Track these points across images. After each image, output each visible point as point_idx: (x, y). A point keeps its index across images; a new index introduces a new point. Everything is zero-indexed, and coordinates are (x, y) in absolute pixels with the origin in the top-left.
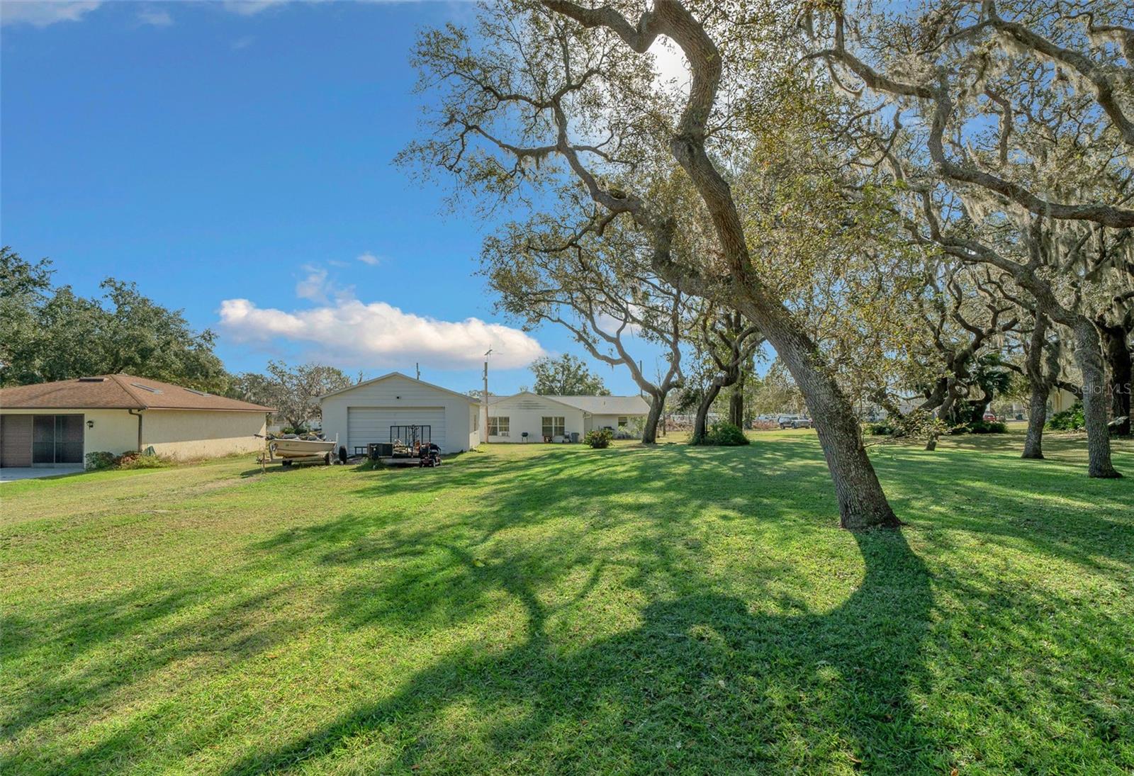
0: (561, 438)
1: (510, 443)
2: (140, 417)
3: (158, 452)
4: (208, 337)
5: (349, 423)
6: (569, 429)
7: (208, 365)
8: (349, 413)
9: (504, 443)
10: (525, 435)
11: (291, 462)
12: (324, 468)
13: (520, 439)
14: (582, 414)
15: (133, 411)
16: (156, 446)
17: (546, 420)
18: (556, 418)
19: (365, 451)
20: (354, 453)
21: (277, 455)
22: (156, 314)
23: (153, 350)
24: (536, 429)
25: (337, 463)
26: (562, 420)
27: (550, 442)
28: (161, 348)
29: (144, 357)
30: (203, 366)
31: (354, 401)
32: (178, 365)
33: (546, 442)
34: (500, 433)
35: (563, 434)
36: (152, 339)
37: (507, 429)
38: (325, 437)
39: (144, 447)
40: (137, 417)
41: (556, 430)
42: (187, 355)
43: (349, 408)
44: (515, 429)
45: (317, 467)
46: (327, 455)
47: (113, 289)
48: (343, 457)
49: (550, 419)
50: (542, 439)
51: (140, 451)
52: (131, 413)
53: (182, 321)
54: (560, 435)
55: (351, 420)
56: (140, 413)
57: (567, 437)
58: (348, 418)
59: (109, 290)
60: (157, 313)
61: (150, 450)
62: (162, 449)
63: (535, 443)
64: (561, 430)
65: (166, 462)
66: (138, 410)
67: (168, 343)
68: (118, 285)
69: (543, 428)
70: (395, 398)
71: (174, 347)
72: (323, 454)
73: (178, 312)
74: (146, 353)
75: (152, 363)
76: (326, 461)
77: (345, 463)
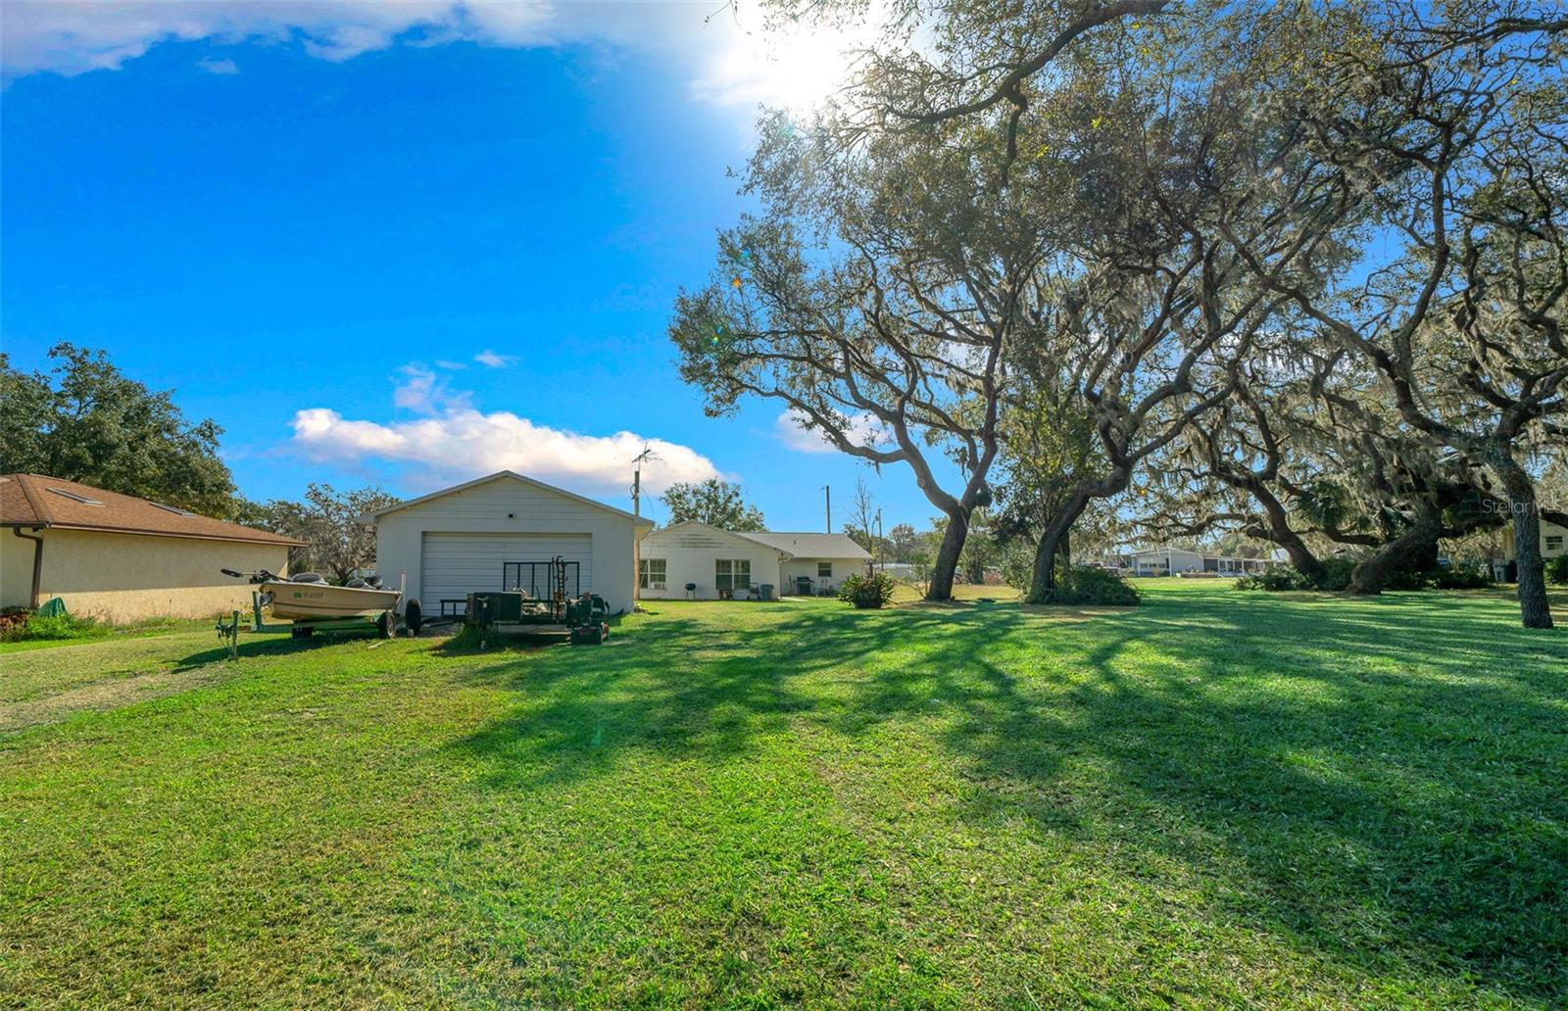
0: (745, 593)
1: (666, 600)
2: (39, 542)
3: (70, 608)
4: (209, 431)
5: (423, 560)
6: (757, 578)
7: (202, 472)
8: (424, 542)
9: (658, 600)
10: (691, 587)
11: (310, 630)
12: (375, 644)
13: (682, 592)
14: (777, 555)
15: (23, 531)
16: (66, 597)
17: (723, 565)
18: (737, 562)
19: (461, 609)
20: (439, 614)
21: (276, 615)
22: (124, 392)
23: (115, 446)
24: (708, 578)
25: (401, 633)
26: (746, 565)
27: (730, 598)
28: (129, 444)
29: (98, 458)
30: (194, 474)
31: (436, 521)
32: (152, 470)
33: (722, 599)
34: (651, 585)
35: (748, 587)
36: (114, 430)
37: (663, 578)
38: (380, 583)
39: (43, 599)
40: (34, 543)
41: (736, 581)
42: (172, 459)
43: (424, 534)
44: (675, 579)
45: (362, 643)
46: (383, 617)
47: (68, 359)
48: (414, 621)
49: (728, 563)
50: (716, 594)
51: (34, 606)
52: (18, 534)
53: (170, 407)
54: (743, 587)
55: (428, 555)
56: (36, 534)
57: (754, 591)
58: (423, 552)
59: (63, 360)
60: (127, 390)
61: (54, 606)
62: (80, 603)
63: (706, 600)
64: (744, 581)
65: (83, 628)
66: (34, 529)
67: (143, 438)
68: (78, 354)
69: (718, 577)
70: (505, 515)
71: (152, 443)
72: (374, 614)
73: (165, 394)
74: (103, 450)
75: (112, 466)
76: (379, 630)
77: (417, 633)
